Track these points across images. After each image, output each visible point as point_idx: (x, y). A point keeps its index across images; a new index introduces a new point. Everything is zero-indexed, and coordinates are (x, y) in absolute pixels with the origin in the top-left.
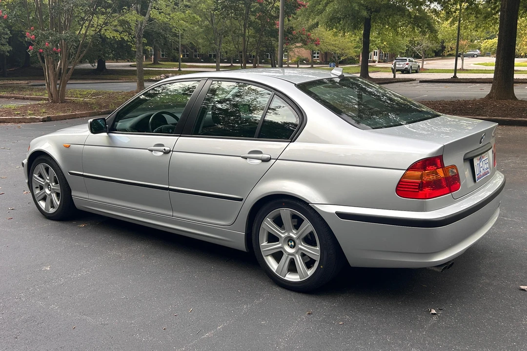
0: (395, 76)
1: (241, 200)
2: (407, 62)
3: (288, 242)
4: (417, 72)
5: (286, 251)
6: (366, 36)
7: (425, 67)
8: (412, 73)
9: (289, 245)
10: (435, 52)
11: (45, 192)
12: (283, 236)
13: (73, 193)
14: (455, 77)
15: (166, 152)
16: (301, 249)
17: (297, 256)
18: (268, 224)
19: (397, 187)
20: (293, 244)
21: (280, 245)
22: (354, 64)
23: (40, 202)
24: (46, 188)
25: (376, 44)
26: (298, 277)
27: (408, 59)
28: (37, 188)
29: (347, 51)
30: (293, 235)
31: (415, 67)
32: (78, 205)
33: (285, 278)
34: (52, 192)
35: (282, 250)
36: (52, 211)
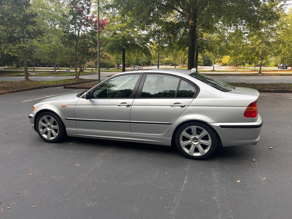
1: (171, 124)
2: (137, 67)
3: (194, 140)
5: (193, 144)
6: (124, 56)
9: (194, 141)
10: (146, 63)
11: (47, 129)
12: (192, 137)
13: (67, 129)
16: (201, 142)
17: (199, 145)
18: (184, 133)
19: (244, 113)
20: (196, 140)
21: (190, 141)
22: (113, 68)
23: (43, 134)
24: (47, 127)
26: (200, 154)
28: (41, 128)
29: (112, 63)
30: (197, 137)
32: (69, 134)
33: (193, 155)
34: (52, 129)
35: (191, 143)
36: (52, 138)
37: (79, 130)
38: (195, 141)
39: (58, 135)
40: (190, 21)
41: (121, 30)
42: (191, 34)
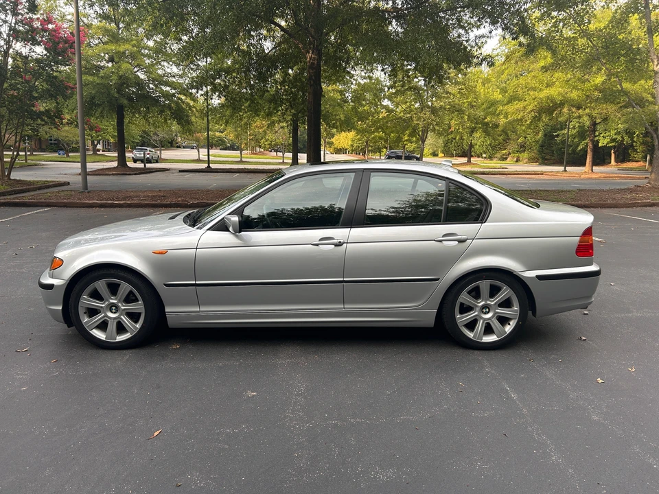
0: (145, 166)
1: (437, 280)
2: (148, 152)
4: (157, 162)
5: (481, 318)
7: (163, 157)
8: (154, 163)
11: (106, 316)
12: (479, 303)
13: (167, 309)
14: (209, 167)
15: (339, 244)
16: (497, 313)
17: (493, 319)
19: (576, 252)
20: (487, 310)
21: (476, 314)
23: (94, 330)
24: (107, 311)
25: (108, 133)
26: (495, 337)
27: (148, 149)
28: (86, 313)
30: (490, 302)
31: (155, 157)
33: (483, 341)
34: (121, 314)
35: (477, 317)
36: (120, 338)
37: (203, 309)
38: (484, 310)
39: (142, 327)
40: (309, 53)
41: (116, 59)
42: (312, 82)
